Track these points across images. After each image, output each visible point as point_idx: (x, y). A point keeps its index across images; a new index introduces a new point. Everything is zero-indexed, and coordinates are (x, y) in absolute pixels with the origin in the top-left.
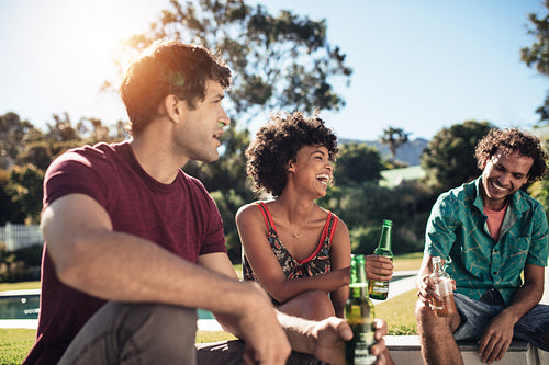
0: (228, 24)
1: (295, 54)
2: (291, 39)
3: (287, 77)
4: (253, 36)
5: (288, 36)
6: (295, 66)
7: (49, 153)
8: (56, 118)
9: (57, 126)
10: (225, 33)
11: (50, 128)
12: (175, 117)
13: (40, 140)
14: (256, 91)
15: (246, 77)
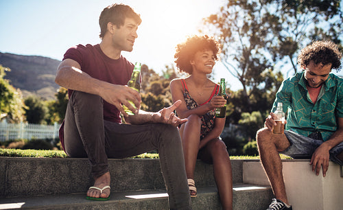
0: (268, 4)
1: (316, 20)
2: (314, 11)
3: (310, 37)
4: (286, 10)
5: (312, 9)
6: (316, 29)
7: (162, 87)
8: (167, 67)
9: (167, 71)
10: (266, 10)
11: (164, 72)
12: (111, 31)
13: (157, 80)
14: (287, 47)
15: (280, 38)
